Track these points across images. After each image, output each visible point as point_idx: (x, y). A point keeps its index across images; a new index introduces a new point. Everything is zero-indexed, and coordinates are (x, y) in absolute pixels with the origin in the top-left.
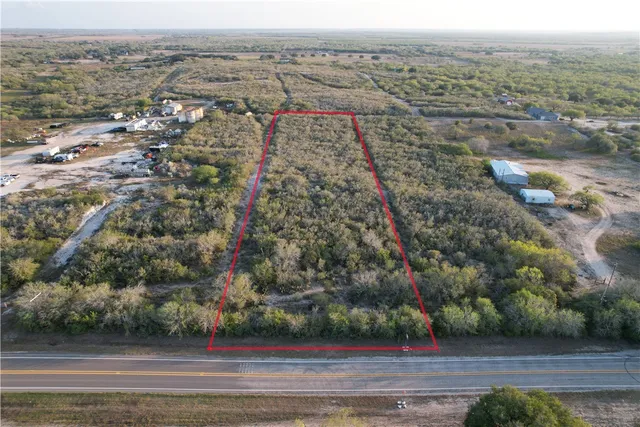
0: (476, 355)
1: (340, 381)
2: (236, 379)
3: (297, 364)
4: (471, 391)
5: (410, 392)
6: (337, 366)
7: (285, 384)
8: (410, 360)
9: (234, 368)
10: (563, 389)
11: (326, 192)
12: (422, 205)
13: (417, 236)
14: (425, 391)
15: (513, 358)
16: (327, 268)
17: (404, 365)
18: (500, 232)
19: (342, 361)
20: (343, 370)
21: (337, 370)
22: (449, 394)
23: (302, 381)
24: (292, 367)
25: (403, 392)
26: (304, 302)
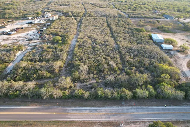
0: (147, 106)
1: (101, 116)
2: (65, 115)
3: (86, 109)
4: (145, 120)
5: (124, 120)
6: (100, 110)
7: (82, 117)
8: (125, 108)
9: (65, 111)
10: (176, 119)
11: (97, 46)
12: (129, 50)
13: (127, 62)
14: (130, 120)
15: (159, 107)
16: (97, 74)
17: (122, 110)
18: (155, 60)
19: (102, 108)
20: (102, 112)
21: (100, 112)
22: (138, 121)
23: (88, 116)
24: (85, 111)
25: (122, 120)
26: (89, 86)
